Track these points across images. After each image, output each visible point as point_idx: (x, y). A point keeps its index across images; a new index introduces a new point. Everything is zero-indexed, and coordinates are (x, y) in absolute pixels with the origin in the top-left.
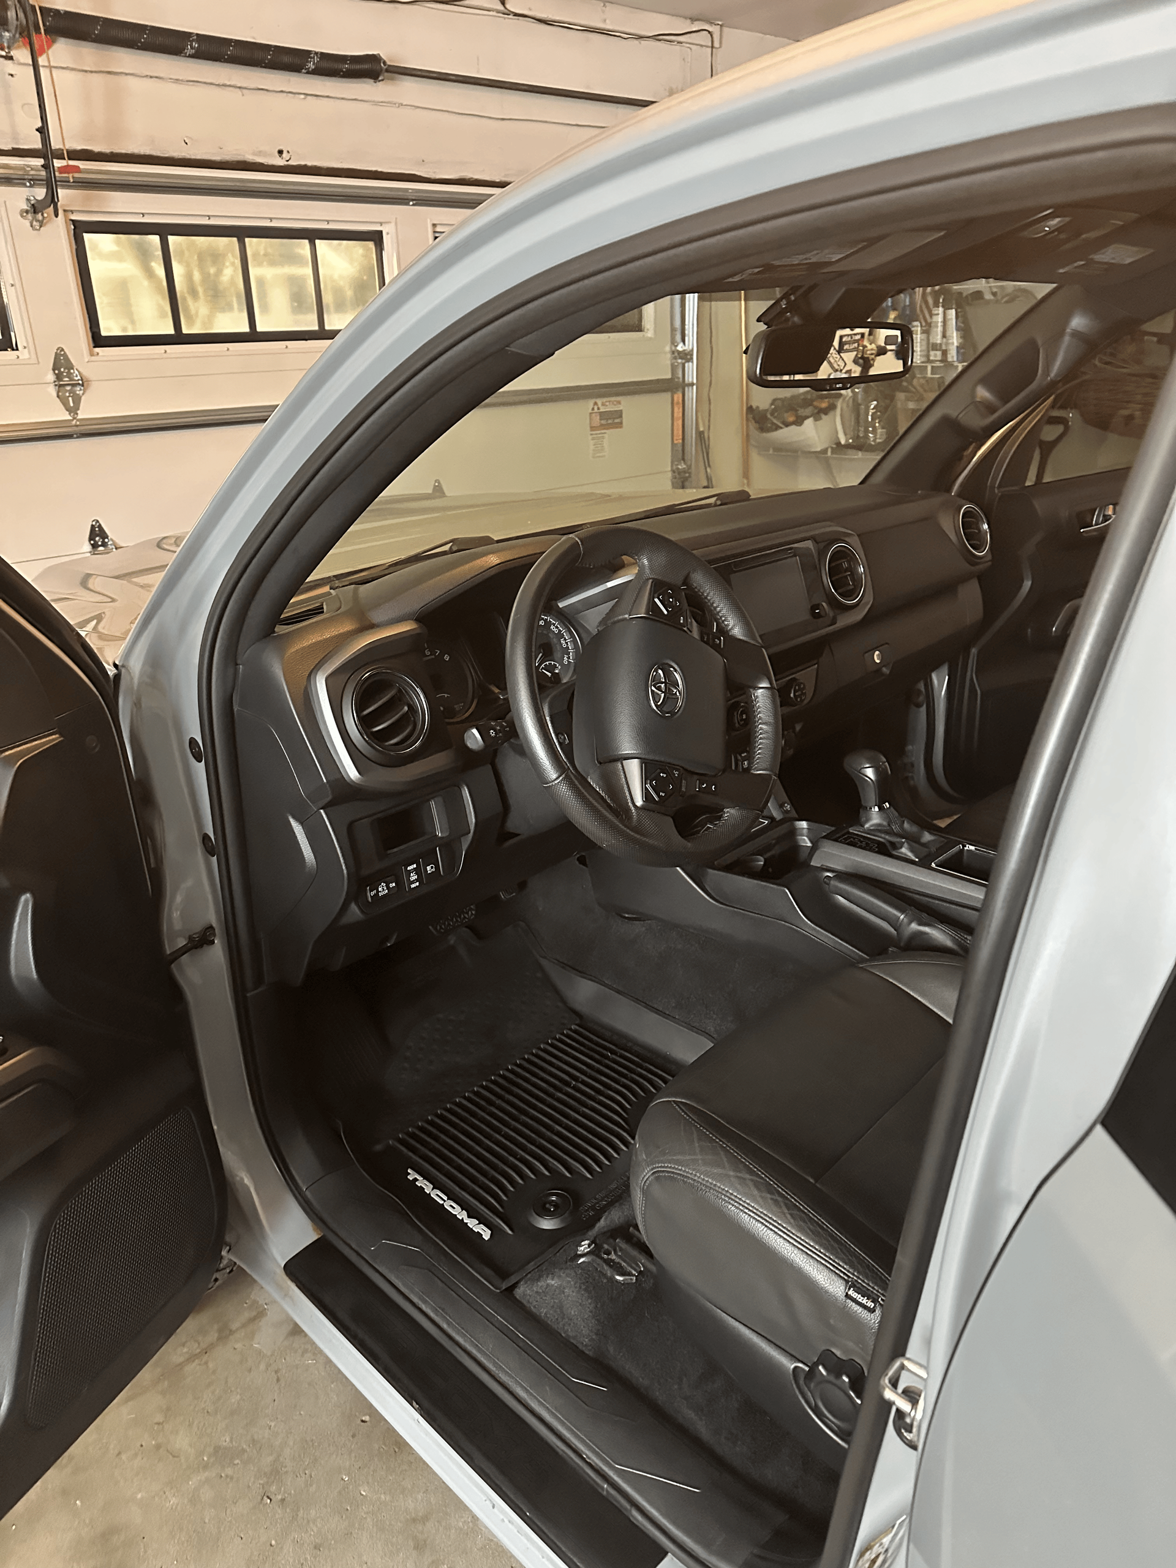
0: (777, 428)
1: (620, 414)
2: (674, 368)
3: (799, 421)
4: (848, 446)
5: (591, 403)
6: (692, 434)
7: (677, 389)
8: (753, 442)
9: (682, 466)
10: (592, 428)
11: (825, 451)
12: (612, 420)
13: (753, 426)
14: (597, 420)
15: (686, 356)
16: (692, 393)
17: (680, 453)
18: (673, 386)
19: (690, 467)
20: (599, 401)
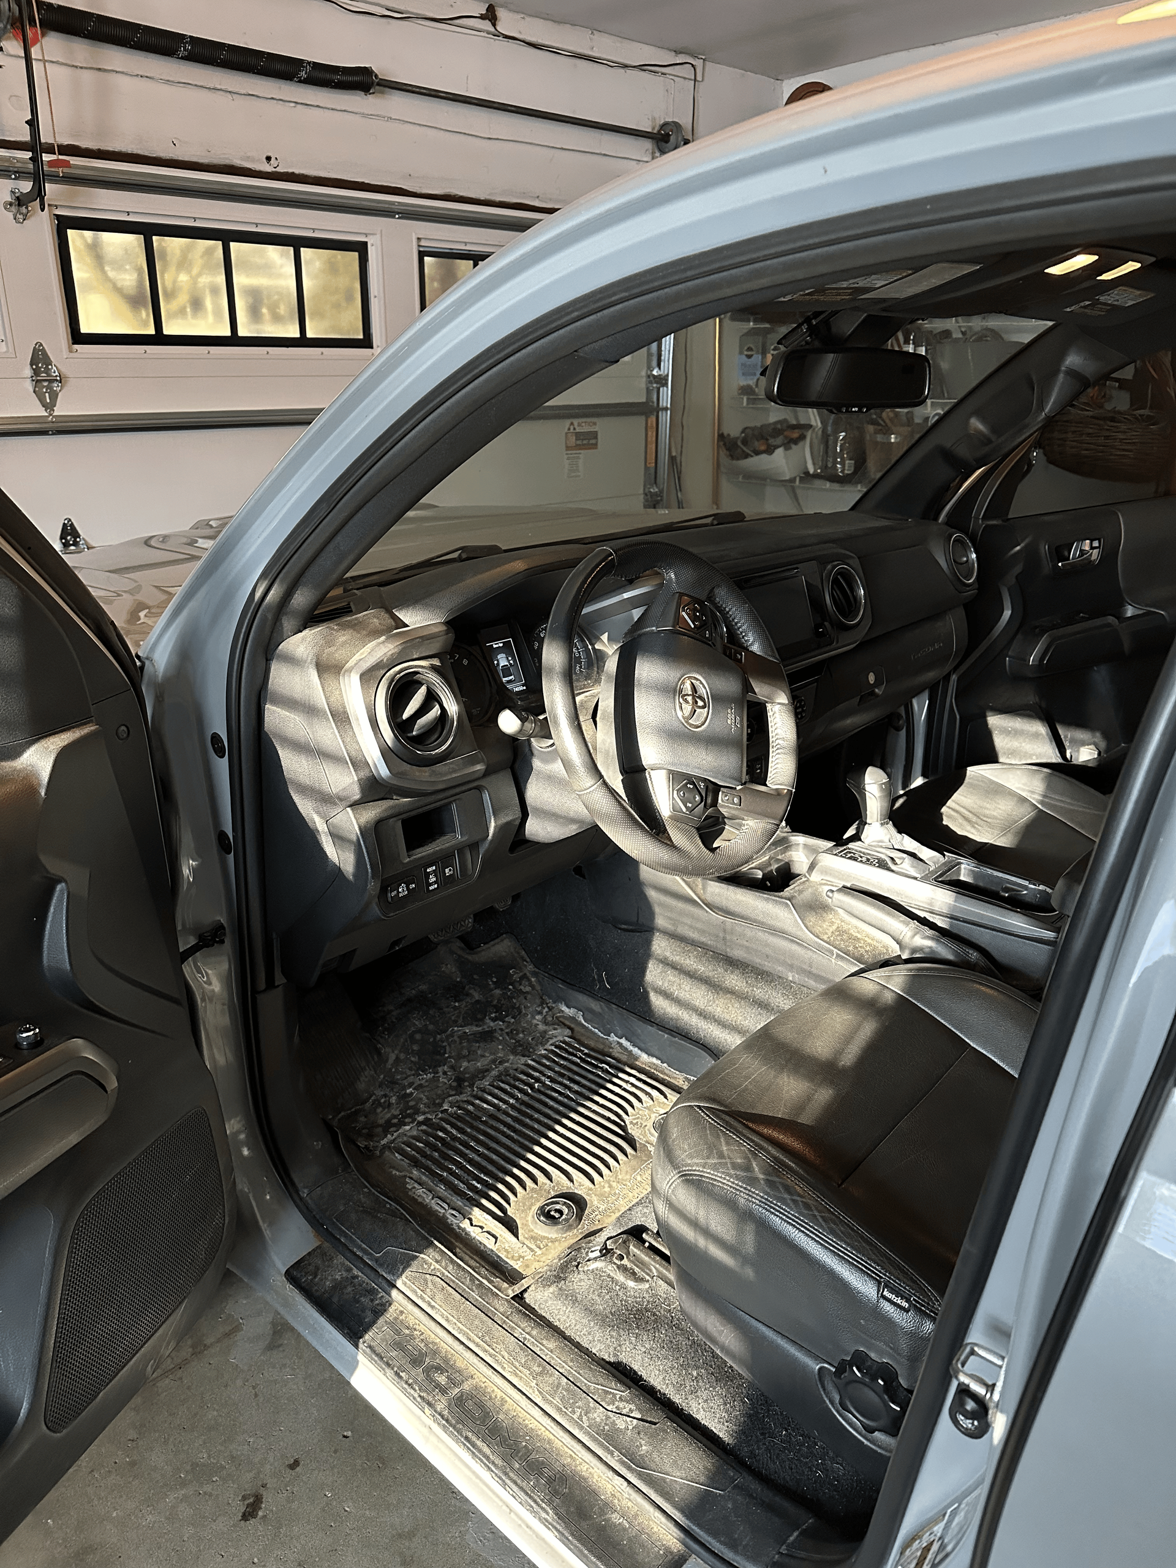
0: (747, 456)
1: (594, 435)
2: (649, 392)
3: (770, 451)
4: (816, 476)
5: (567, 422)
6: (664, 458)
7: (651, 413)
8: (723, 469)
9: (654, 490)
10: (568, 448)
11: (792, 480)
12: (587, 441)
13: (723, 453)
14: (572, 440)
15: (661, 381)
16: (666, 418)
17: (652, 477)
18: (648, 409)
19: (661, 491)
20: (576, 422)
